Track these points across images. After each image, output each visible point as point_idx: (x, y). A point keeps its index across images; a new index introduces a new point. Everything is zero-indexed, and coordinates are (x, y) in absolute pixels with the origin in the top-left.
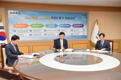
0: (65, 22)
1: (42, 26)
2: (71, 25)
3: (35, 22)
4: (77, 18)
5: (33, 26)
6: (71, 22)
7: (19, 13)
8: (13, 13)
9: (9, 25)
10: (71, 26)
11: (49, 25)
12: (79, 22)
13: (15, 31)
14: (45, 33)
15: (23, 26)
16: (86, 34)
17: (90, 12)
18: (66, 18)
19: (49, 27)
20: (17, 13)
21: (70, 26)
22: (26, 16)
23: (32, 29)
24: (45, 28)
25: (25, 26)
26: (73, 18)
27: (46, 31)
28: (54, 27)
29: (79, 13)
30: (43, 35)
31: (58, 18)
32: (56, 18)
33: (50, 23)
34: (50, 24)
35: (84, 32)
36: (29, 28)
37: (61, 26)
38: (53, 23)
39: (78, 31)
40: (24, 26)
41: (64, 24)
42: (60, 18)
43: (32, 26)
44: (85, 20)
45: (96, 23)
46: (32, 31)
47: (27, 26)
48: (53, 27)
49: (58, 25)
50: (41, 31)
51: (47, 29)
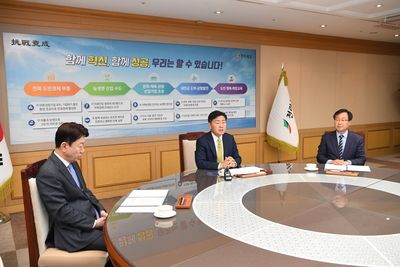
0: (196, 75)
1: (125, 89)
2: (213, 86)
3: (101, 75)
4: (228, 64)
5: (95, 89)
6: (212, 78)
7: (46, 44)
8: (24, 43)
9: (8, 87)
10: (213, 91)
11: (148, 86)
12: (234, 78)
13: (31, 108)
14: (134, 112)
15: (59, 88)
16: (252, 115)
17: (262, 47)
18: (197, 62)
19: (148, 94)
20: (36, 43)
21: (210, 89)
22: (68, 54)
23: (92, 100)
24: (132, 96)
25: (68, 89)
26: (217, 65)
27: (135, 105)
28: (161, 94)
29: (234, 49)
30: (127, 119)
31: (172, 63)
32: (166, 63)
33: (150, 81)
34: (150, 84)
35: (247, 108)
36: (82, 96)
37: (182, 88)
38: (158, 81)
39: (233, 104)
40: (64, 88)
41: (192, 82)
42: (180, 64)
43: (89, 89)
44: (251, 70)
45: (282, 82)
46: (92, 108)
47: (75, 89)
48: (158, 94)
49: (175, 86)
50: (121, 107)
51: (141, 100)
